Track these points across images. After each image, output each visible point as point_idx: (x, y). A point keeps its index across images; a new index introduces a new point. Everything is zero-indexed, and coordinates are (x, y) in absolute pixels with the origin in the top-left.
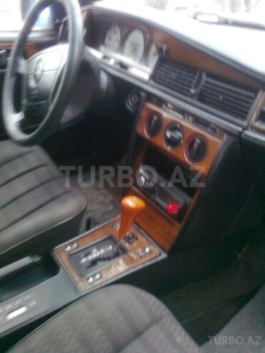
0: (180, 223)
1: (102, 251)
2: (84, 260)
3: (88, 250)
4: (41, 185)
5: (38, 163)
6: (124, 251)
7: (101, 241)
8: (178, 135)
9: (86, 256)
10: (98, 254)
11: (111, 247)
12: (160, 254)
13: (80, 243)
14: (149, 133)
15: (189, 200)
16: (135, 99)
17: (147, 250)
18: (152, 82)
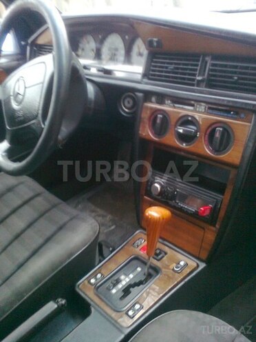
0: (215, 226)
1: (131, 276)
2: (114, 291)
3: (115, 278)
4: (41, 216)
5: (31, 194)
6: (156, 270)
7: (126, 265)
8: (192, 128)
9: (115, 285)
10: (128, 280)
11: (139, 269)
12: (198, 266)
13: (103, 272)
14: (156, 134)
15: (219, 197)
16: (129, 102)
17: (182, 263)
18: (145, 80)
